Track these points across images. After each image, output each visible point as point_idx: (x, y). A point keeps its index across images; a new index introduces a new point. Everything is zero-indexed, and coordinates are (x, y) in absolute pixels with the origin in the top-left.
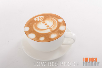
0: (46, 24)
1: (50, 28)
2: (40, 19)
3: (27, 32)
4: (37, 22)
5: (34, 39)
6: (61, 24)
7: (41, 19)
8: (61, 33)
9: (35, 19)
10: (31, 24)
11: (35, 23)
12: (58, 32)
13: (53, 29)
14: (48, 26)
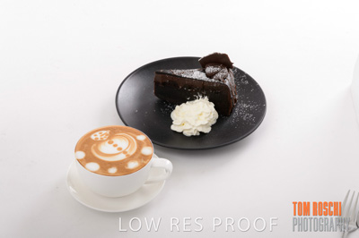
0: (115, 146)
1: (125, 152)
2: (103, 137)
3: (82, 160)
4: (98, 142)
5: (98, 171)
6: (143, 143)
7: (105, 136)
8: (145, 160)
9: (93, 137)
10: (86, 146)
11: (95, 145)
12: (140, 158)
13: (131, 153)
14: (120, 149)
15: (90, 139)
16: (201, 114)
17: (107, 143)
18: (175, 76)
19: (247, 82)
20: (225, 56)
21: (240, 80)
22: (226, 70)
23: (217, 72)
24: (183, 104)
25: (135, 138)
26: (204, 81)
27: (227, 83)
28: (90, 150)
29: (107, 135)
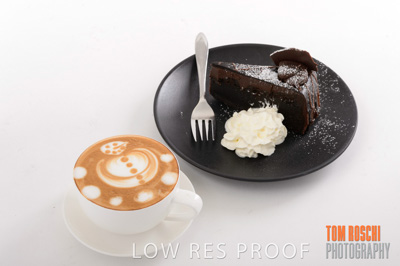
0: (129, 165)
1: (139, 177)
2: (116, 150)
3: (80, 180)
4: (109, 157)
5: (96, 199)
6: (167, 167)
7: (119, 149)
8: (163, 191)
9: (103, 149)
10: (91, 160)
11: (103, 160)
12: (157, 188)
13: (147, 179)
14: (134, 171)
15: (99, 151)
16: (263, 130)
17: (120, 158)
18: (236, 72)
19: (338, 90)
20: (305, 54)
21: (329, 86)
22: (306, 73)
23: (293, 75)
24: (243, 112)
25: (158, 157)
26: (273, 85)
27: (304, 92)
28: (95, 168)
29: (122, 148)
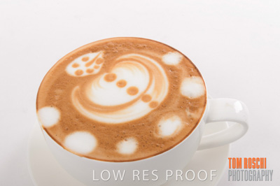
0: (122, 84)
1: (145, 98)
2: (91, 67)
3: (54, 128)
4: (85, 81)
5: (95, 152)
6: (180, 71)
7: (94, 64)
8: (193, 109)
9: (71, 70)
10: (59, 91)
11: (77, 88)
14: (133, 91)
15: (65, 75)
17: (102, 79)
28: (70, 102)
29: (99, 61)
